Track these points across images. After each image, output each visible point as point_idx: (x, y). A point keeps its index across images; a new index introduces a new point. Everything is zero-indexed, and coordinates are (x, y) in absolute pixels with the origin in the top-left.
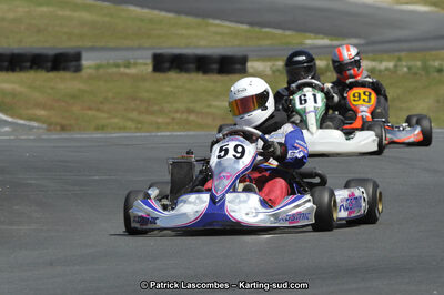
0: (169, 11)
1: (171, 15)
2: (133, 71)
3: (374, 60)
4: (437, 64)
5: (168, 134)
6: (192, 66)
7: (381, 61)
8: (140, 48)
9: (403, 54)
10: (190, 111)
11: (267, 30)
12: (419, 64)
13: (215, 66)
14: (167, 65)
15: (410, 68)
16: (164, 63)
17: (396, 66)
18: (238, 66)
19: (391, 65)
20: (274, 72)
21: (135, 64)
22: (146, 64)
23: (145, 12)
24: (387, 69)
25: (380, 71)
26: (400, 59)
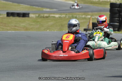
0: (10, 1)
1: (11, 3)
2: (1, 16)
3: (60, 14)
4: (75, 16)
5: (10, 32)
6: (16, 15)
7: (62, 15)
8: (3, 11)
9: (67, 13)
10: (15, 26)
11: (34, 7)
12: (71, 16)
13: (22, 15)
14: (10, 15)
15: (69, 17)
16: (9, 14)
17: (65, 16)
18: (27, 15)
19: (64, 16)
20: (36, 17)
21: (2, 15)
22: (4, 15)
23: (5, 2)
24: (63, 17)
25: (62, 17)
26: (66, 14)
